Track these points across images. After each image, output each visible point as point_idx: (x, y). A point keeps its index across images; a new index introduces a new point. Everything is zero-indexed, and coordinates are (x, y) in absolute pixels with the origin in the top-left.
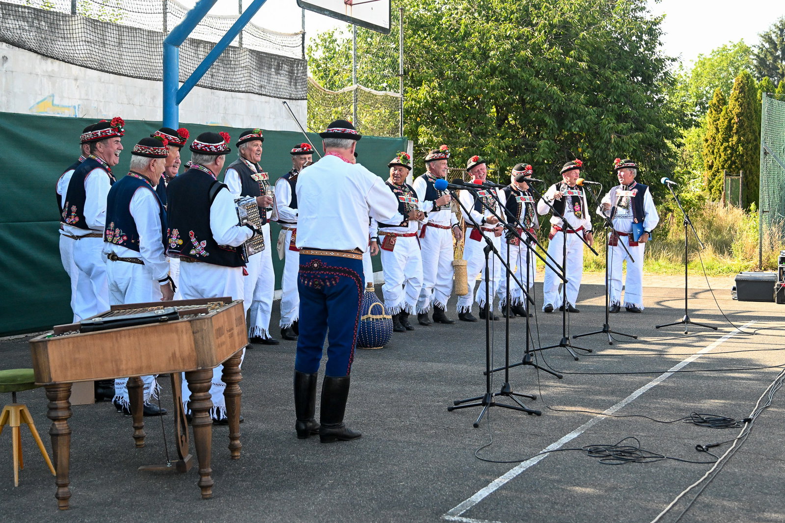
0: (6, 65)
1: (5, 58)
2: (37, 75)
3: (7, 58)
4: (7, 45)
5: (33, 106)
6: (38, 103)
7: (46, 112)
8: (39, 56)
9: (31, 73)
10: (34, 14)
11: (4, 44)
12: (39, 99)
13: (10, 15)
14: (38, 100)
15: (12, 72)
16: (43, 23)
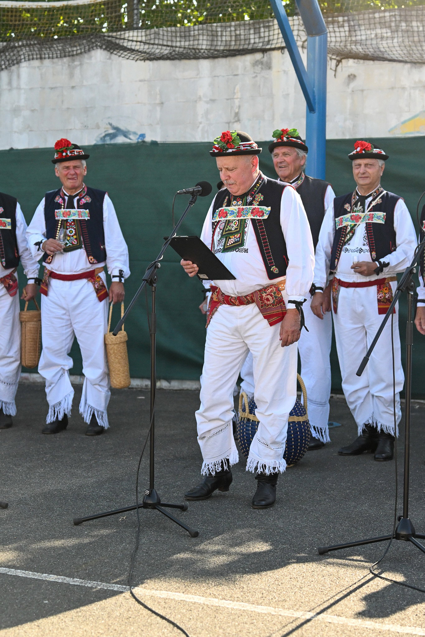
0: (352, 85)
1: (352, 77)
2: (404, 88)
3: (355, 76)
4: (356, 60)
5: (395, 127)
6: (404, 122)
7: (418, 132)
8: (408, 66)
9: (393, 88)
10: (400, 16)
11: (351, 61)
12: (406, 116)
13: (359, 25)
14: (403, 119)
15: (362, 91)
16: (414, 24)
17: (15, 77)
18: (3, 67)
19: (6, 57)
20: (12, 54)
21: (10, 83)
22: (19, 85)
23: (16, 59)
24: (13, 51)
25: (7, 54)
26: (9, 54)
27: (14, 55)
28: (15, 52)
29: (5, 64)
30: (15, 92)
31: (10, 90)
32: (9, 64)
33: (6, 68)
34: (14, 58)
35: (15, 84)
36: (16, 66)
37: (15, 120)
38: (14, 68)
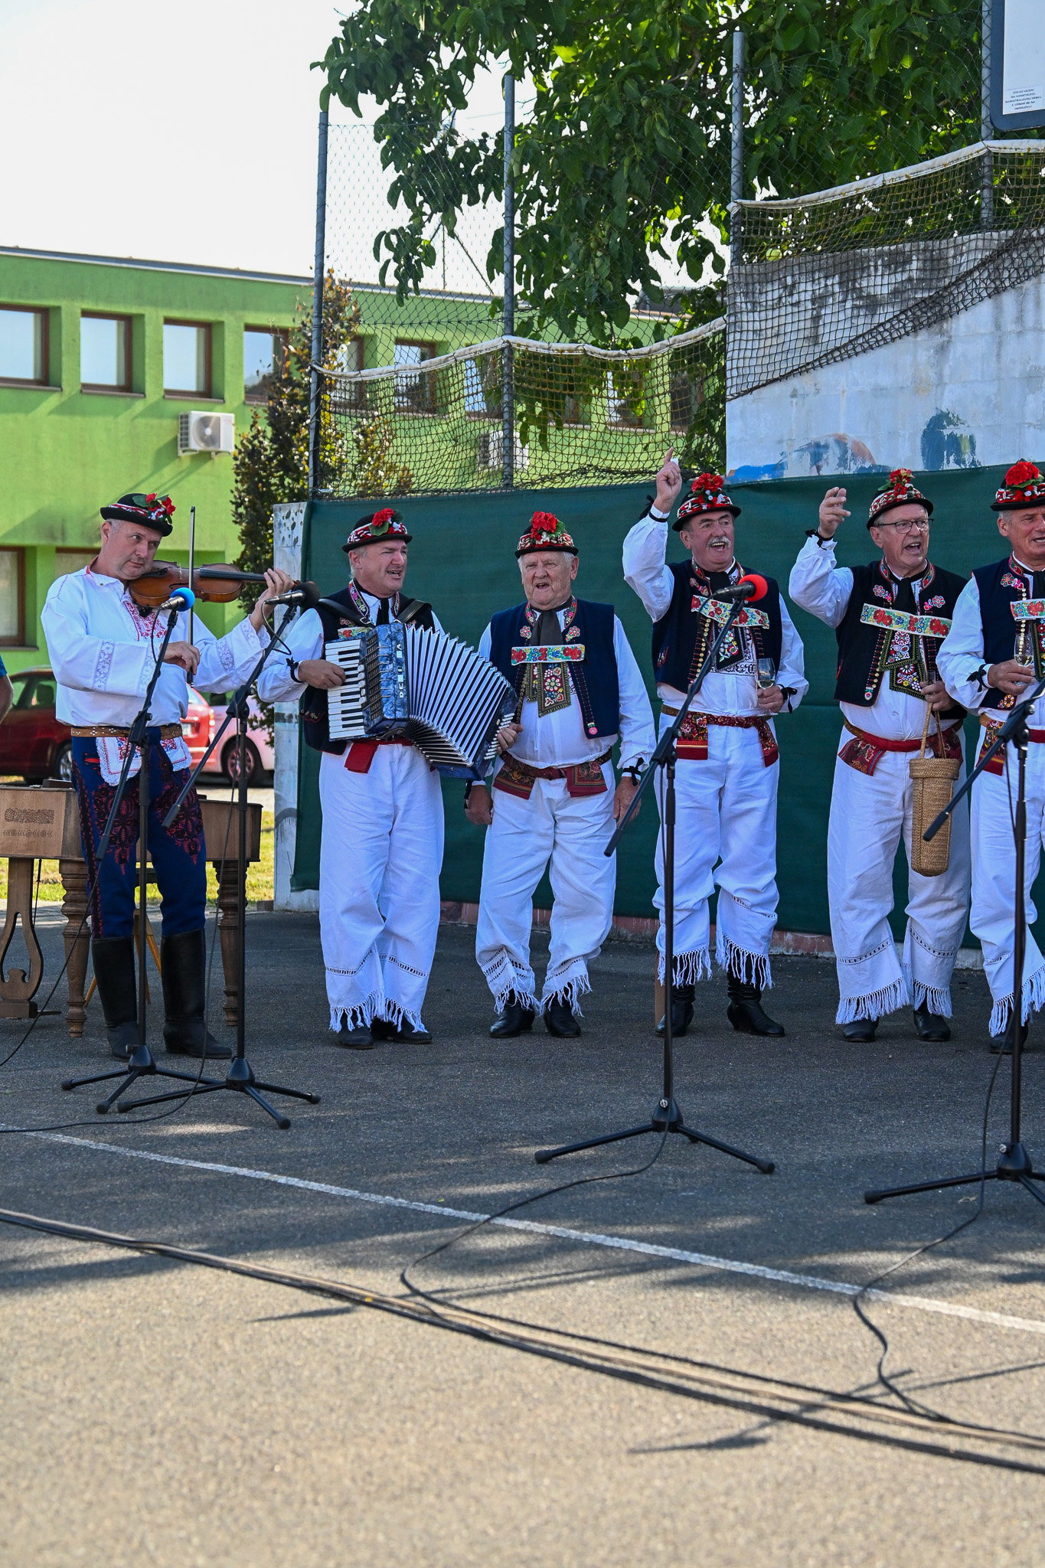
17: (1030, 305)
18: (1007, 283)
19: (1013, 263)
20: (1024, 255)
21: (1020, 319)
22: (1038, 321)
23: (1034, 265)
24: (1026, 249)
25: (1015, 255)
26: (1019, 255)
27: (1029, 256)
28: (1031, 251)
29: (1009, 277)
30: (1030, 337)
31: (1020, 333)
32: (1019, 277)
33: (1012, 285)
34: (1030, 263)
35: (1030, 319)
36: (1034, 280)
37: (1030, 397)
38: (1028, 285)
